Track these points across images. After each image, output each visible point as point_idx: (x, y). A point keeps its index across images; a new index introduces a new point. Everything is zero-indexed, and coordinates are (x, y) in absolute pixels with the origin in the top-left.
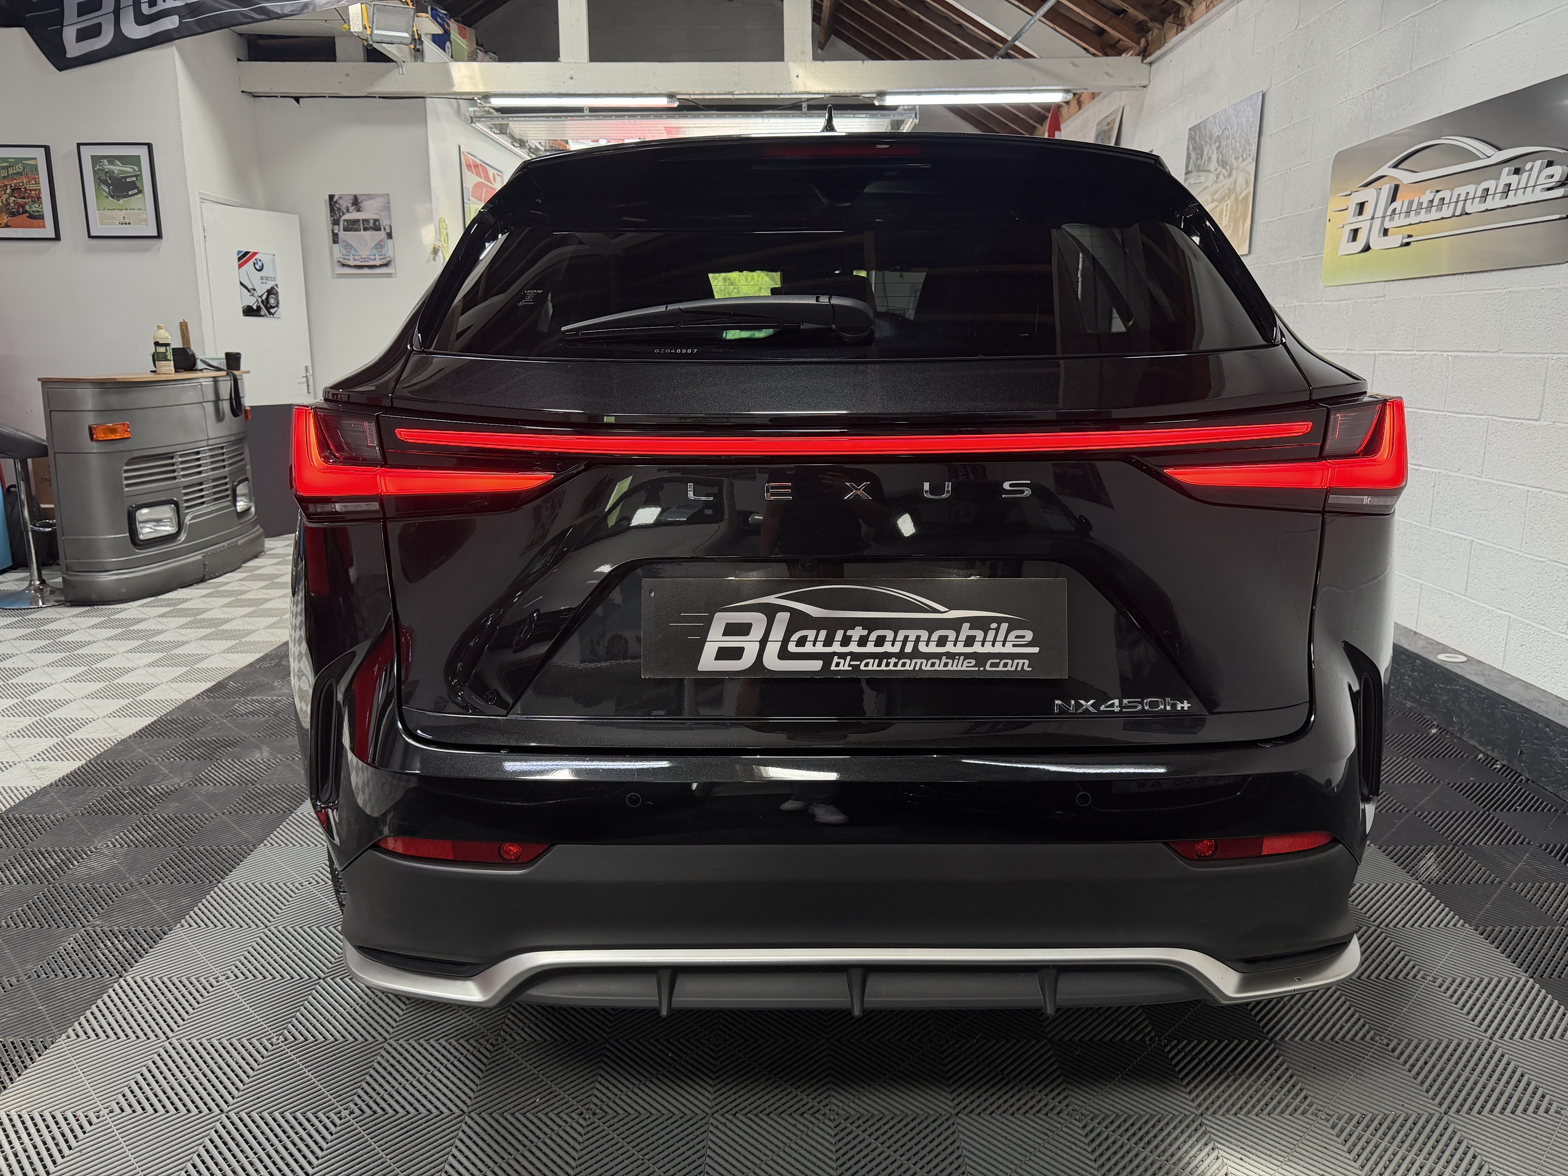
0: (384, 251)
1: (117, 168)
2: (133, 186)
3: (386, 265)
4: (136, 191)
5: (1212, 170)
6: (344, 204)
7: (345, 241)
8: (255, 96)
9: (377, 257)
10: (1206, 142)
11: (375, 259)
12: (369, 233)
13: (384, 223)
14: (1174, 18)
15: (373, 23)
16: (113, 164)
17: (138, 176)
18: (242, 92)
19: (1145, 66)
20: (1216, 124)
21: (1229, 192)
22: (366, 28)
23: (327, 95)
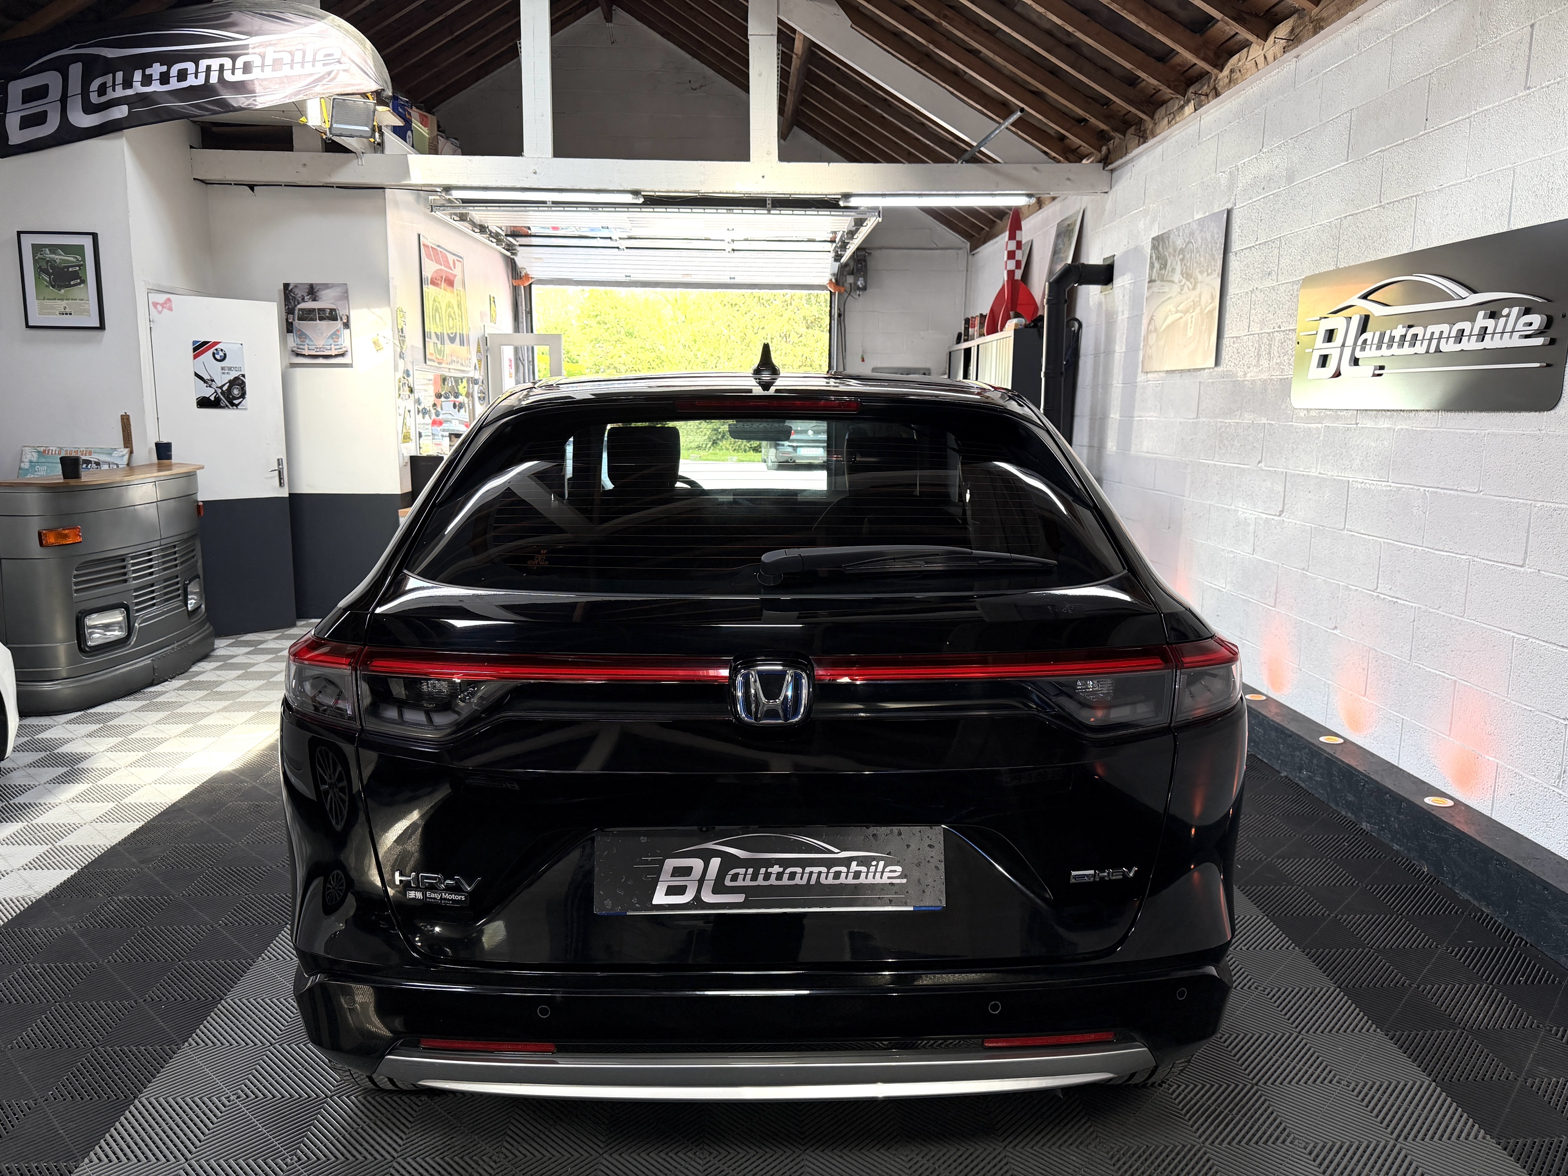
0: (340, 341)
1: (59, 258)
2: (76, 275)
3: (342, 355)
4: (79, 281)
5: (1176, 280)
6: (299, 293)
7: (300, 330)
8: (207, 183)
9: (332, 346)
10: (1170, 254)
11: (330, 349)
12: (324, 323)
13: (342, 312)
14: (1136, 130)
15: (332, 117)
16: (54, 253)
17: (82, 266)
18: (194, 179)
19: (1105, 174)
20: (1179, 236)
21: (1194, 304)
22: (325, 122)
23: (283, 184)
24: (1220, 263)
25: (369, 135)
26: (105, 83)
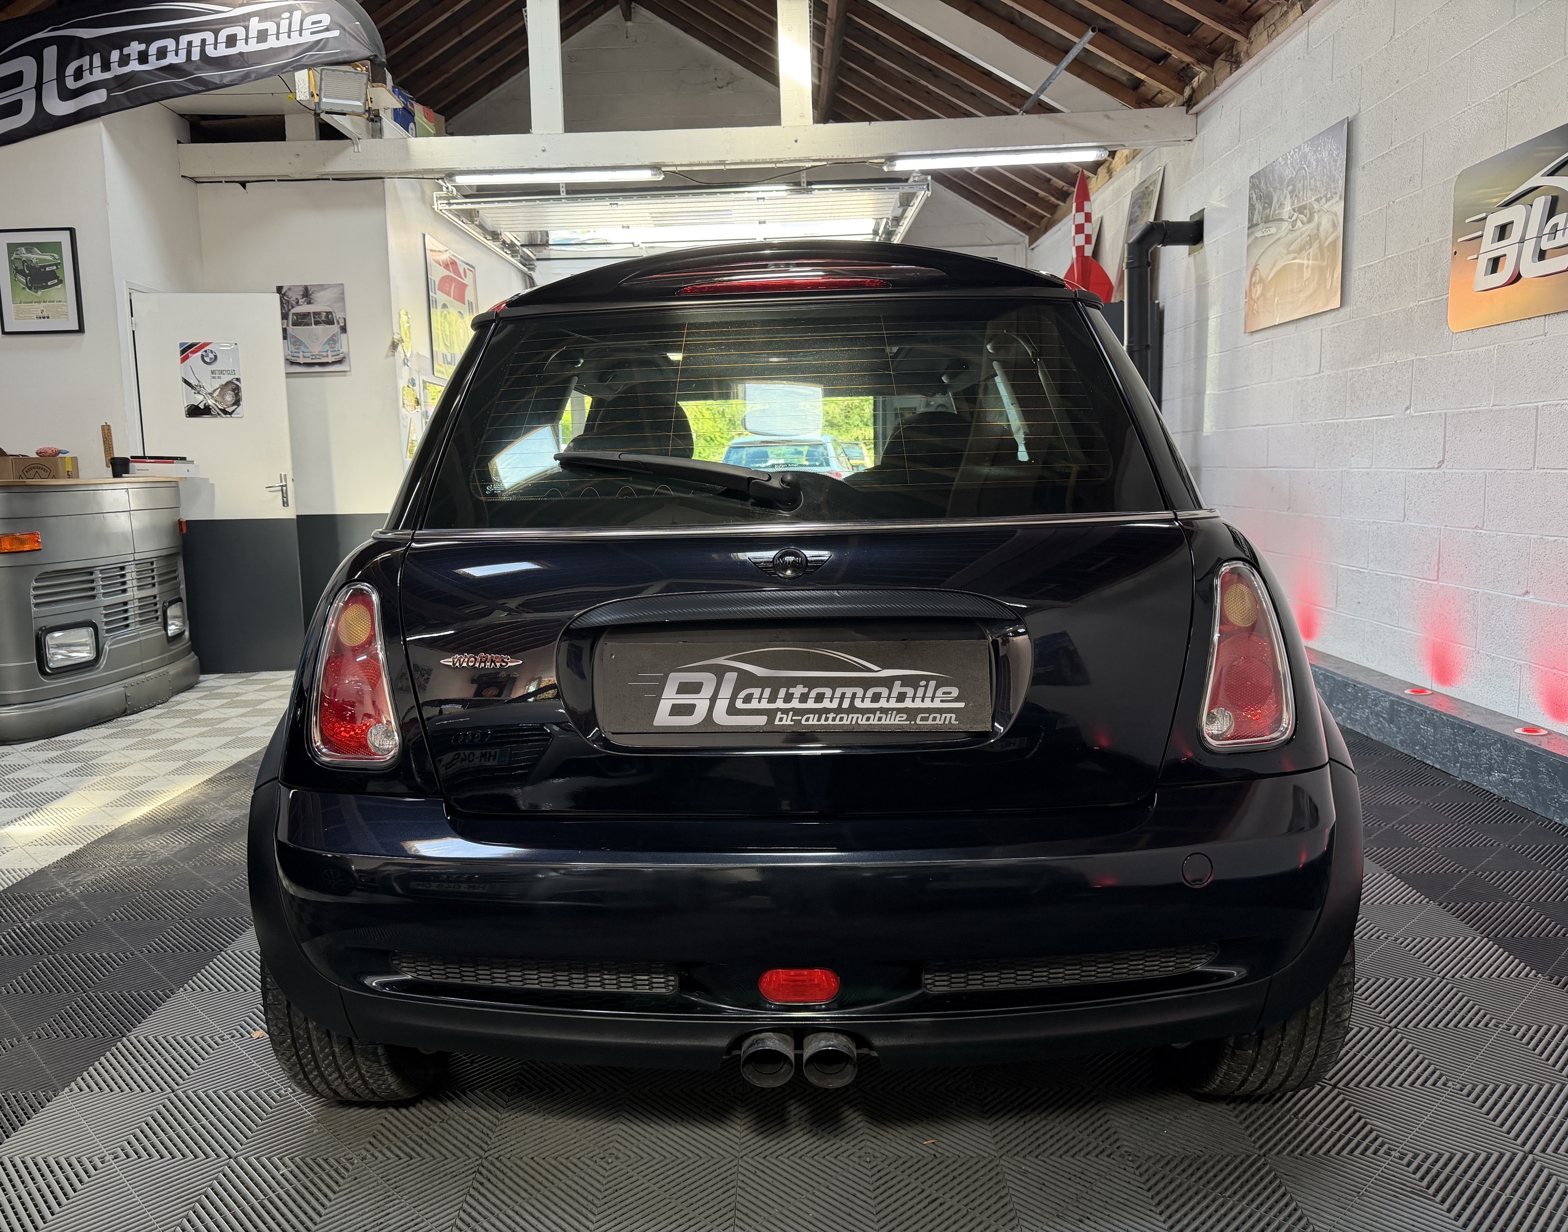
0: (338, 346)
1: (36, 257)
2: (53, 275)
3: (340, 362)
4: (57, 281)
5: (1285, 216)
6: (293, 296)
7: (294, 337)
8: (196, 181)
9: (329, 352)
10: (1275, 188)
11: (327, 356)
12: (320, 327)
13: (338, 315)
14: (1227, 56)
15: (320, 90)
16: (31, 252)
17: (59, 265)
18: (182, 177)
19: (1190, 118)
20: (1287, 165)
21: (1310, 240)
22: (313, 96)
23: (276, 179)
24: (1341, 183)
25: (362, 110)
26: (81, 66)
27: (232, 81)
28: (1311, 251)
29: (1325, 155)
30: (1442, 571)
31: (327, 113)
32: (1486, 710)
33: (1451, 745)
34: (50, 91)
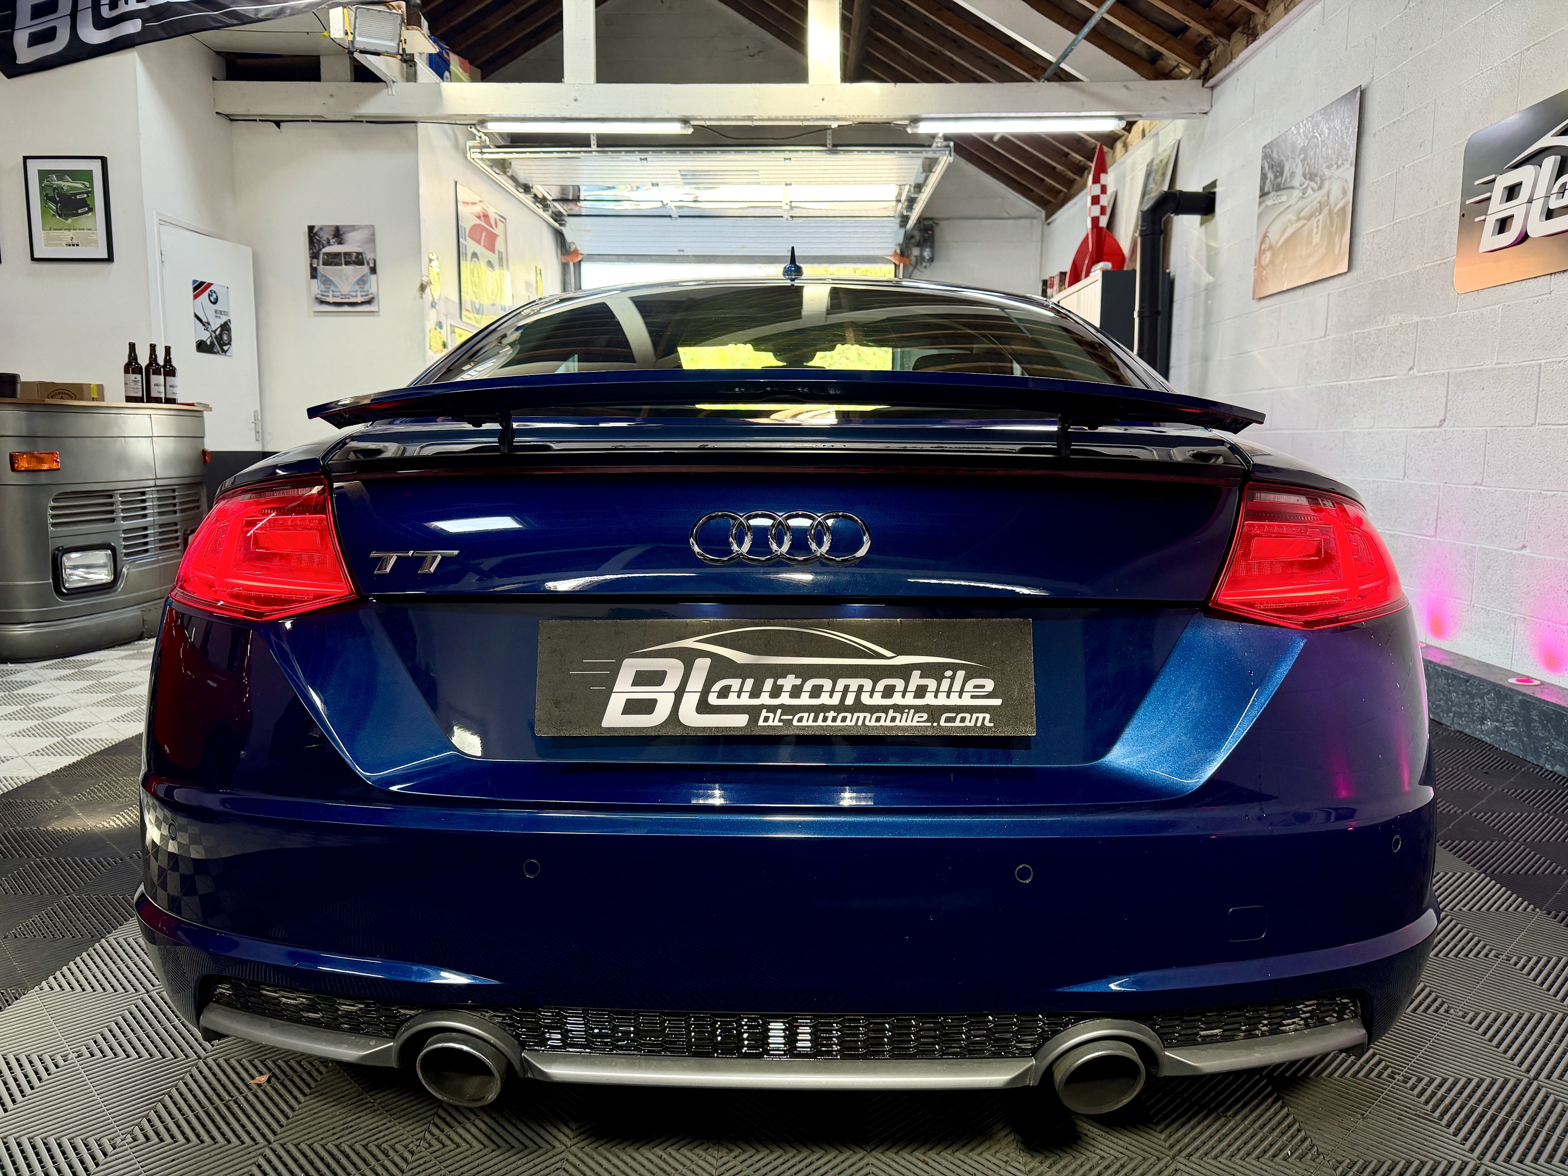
0: (367, 287)
1: (67, 184)
2: (84, 203)
3: (369, 302)
4: (86, 209)
5: (1296, 185)
6: (325, 236)
7: (324, 276)
8: (231, 118)
9: (359, 292)
10: (1287, 157)
11: (356, 296)
12: (350, 268)
13: (369, 256)
14: (1243, 29)
15: (355, 28)
16: (61, 180)
17: (90, 193)
18: (217, 113)
19: (1206, 92)
20: (1299, 133)
21: (1320, 206)
22: (347, 34)
23: (310, 119)
24: (1352, 150)
25: (395, 51)
27: (267, 15)
28: (1320, 217)
29: (1337, 123)
30: (1439, 527)
31: (362, 52)
32: (1479, 662)
33: (1444, 695)
34: (85, 19)
